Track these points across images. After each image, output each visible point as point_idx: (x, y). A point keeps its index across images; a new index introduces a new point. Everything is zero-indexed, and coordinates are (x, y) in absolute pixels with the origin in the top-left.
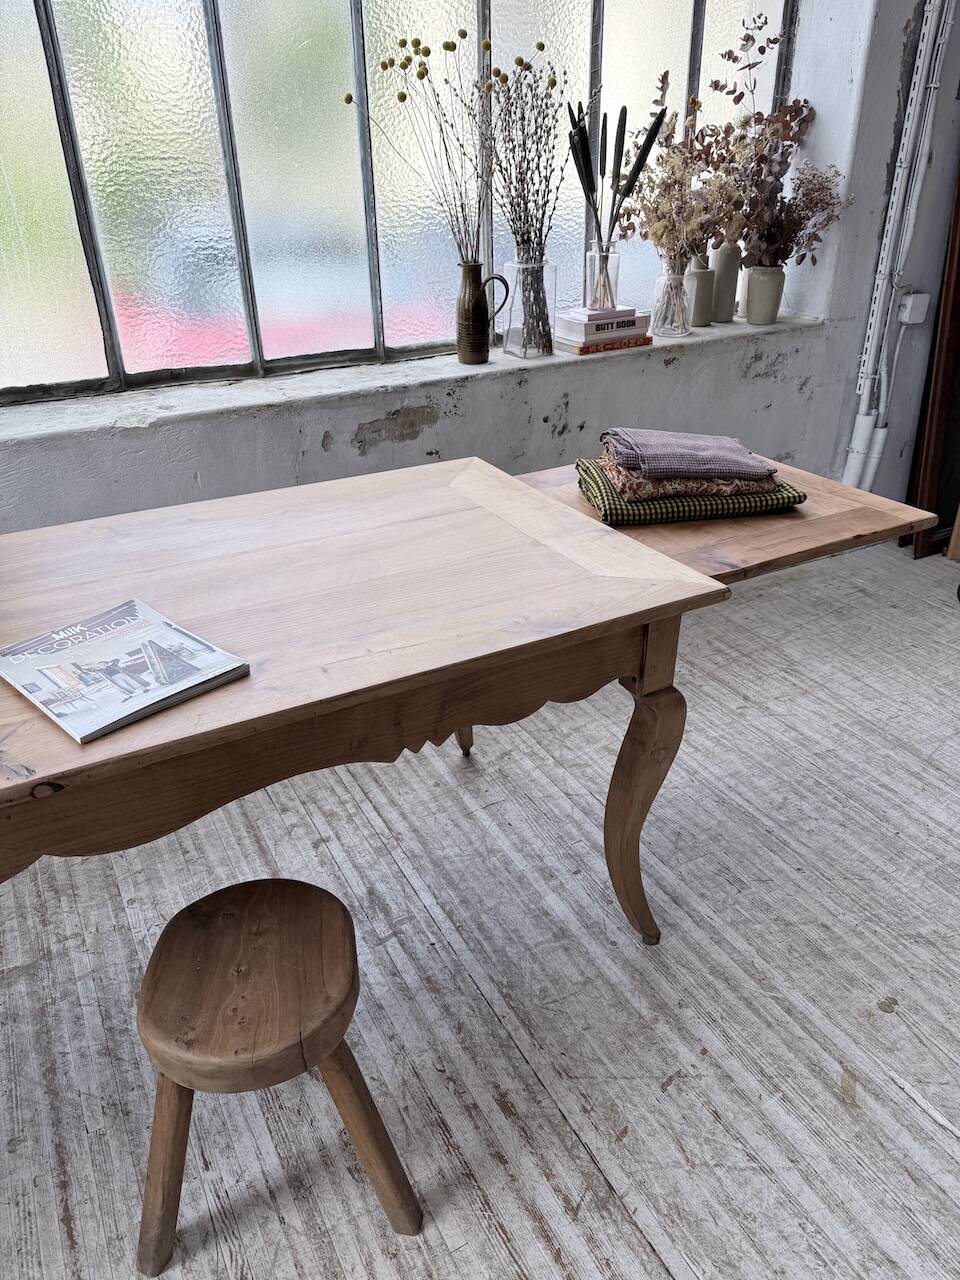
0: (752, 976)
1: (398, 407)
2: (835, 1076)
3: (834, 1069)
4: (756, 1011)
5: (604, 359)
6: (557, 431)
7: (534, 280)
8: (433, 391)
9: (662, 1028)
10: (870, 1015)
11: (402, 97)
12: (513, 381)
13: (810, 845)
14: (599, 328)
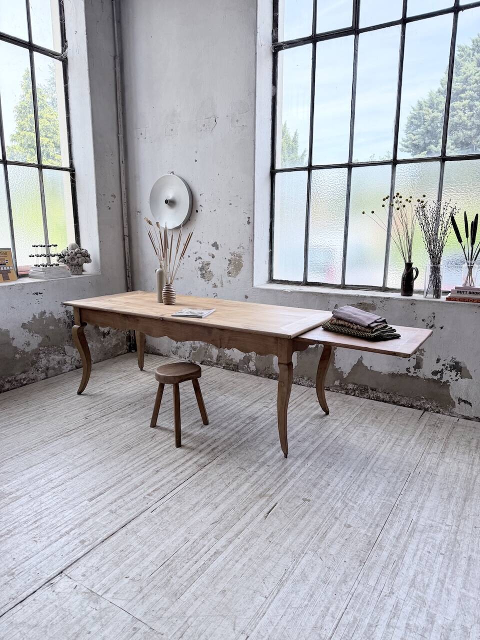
0: (292, 474)
1: (362, 302)
2: (268, 493)
3: (271, 492)
4: (278, 477)
5: (454, 303)
6: (429, 326)
7: (435, 270)
8: (375, 299)
9: (257, 465)
10: (299, 497)
11: (373, 212)
12: (409, 303)
13: (368, 477)
14: (458, 292)
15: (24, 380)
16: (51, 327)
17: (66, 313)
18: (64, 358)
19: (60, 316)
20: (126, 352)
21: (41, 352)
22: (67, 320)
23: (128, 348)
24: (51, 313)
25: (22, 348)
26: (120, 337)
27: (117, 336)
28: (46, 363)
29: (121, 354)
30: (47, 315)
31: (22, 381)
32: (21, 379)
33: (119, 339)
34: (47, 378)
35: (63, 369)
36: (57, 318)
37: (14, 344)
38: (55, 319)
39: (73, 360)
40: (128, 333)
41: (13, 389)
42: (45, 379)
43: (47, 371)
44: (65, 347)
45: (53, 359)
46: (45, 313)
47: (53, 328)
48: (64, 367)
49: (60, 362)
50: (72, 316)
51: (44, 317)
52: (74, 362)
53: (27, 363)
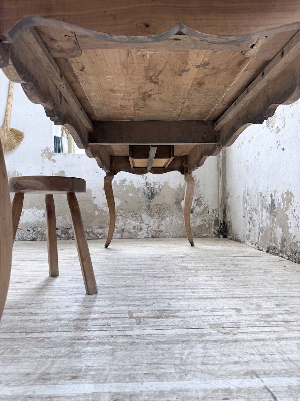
15: (100, 234)
16: (129, 194)
17: (146, 184)
18: (141, 225)
19: (140, 186)
20: (213, 236)
21: (119, 214)
22: (146, 190)
23: (216, 232)
24: (131, 182)
25: (101, 207)
26: (206, 219)
27: (204, 217)
28: (123, 225)
29: (207, 237)
30: (127, 183)
31: (98, 235)
32: (97, 233)
33: (205, 221)
34: (122, 238)
35: (139, 235)
36: (136, 187)
37: (95, 202)
38: (135, 188)
39: (149, 229)
40: (217, 216)
41: (89, 239)
42: (120, 238)
43: (122, 232)
44: (143, 215)
45: (129, 223)
46: (125, 181)
47: (132, 195)
48: (140, 233)
49: (136, 227)
50: (152, 188)
51: (124, 185)
52: (150, 231)
53: (104, 221)
